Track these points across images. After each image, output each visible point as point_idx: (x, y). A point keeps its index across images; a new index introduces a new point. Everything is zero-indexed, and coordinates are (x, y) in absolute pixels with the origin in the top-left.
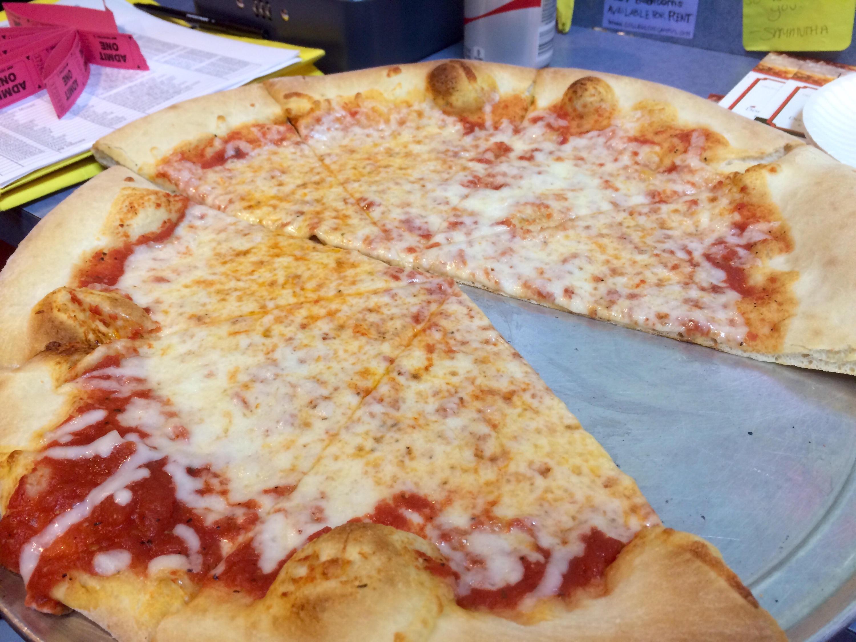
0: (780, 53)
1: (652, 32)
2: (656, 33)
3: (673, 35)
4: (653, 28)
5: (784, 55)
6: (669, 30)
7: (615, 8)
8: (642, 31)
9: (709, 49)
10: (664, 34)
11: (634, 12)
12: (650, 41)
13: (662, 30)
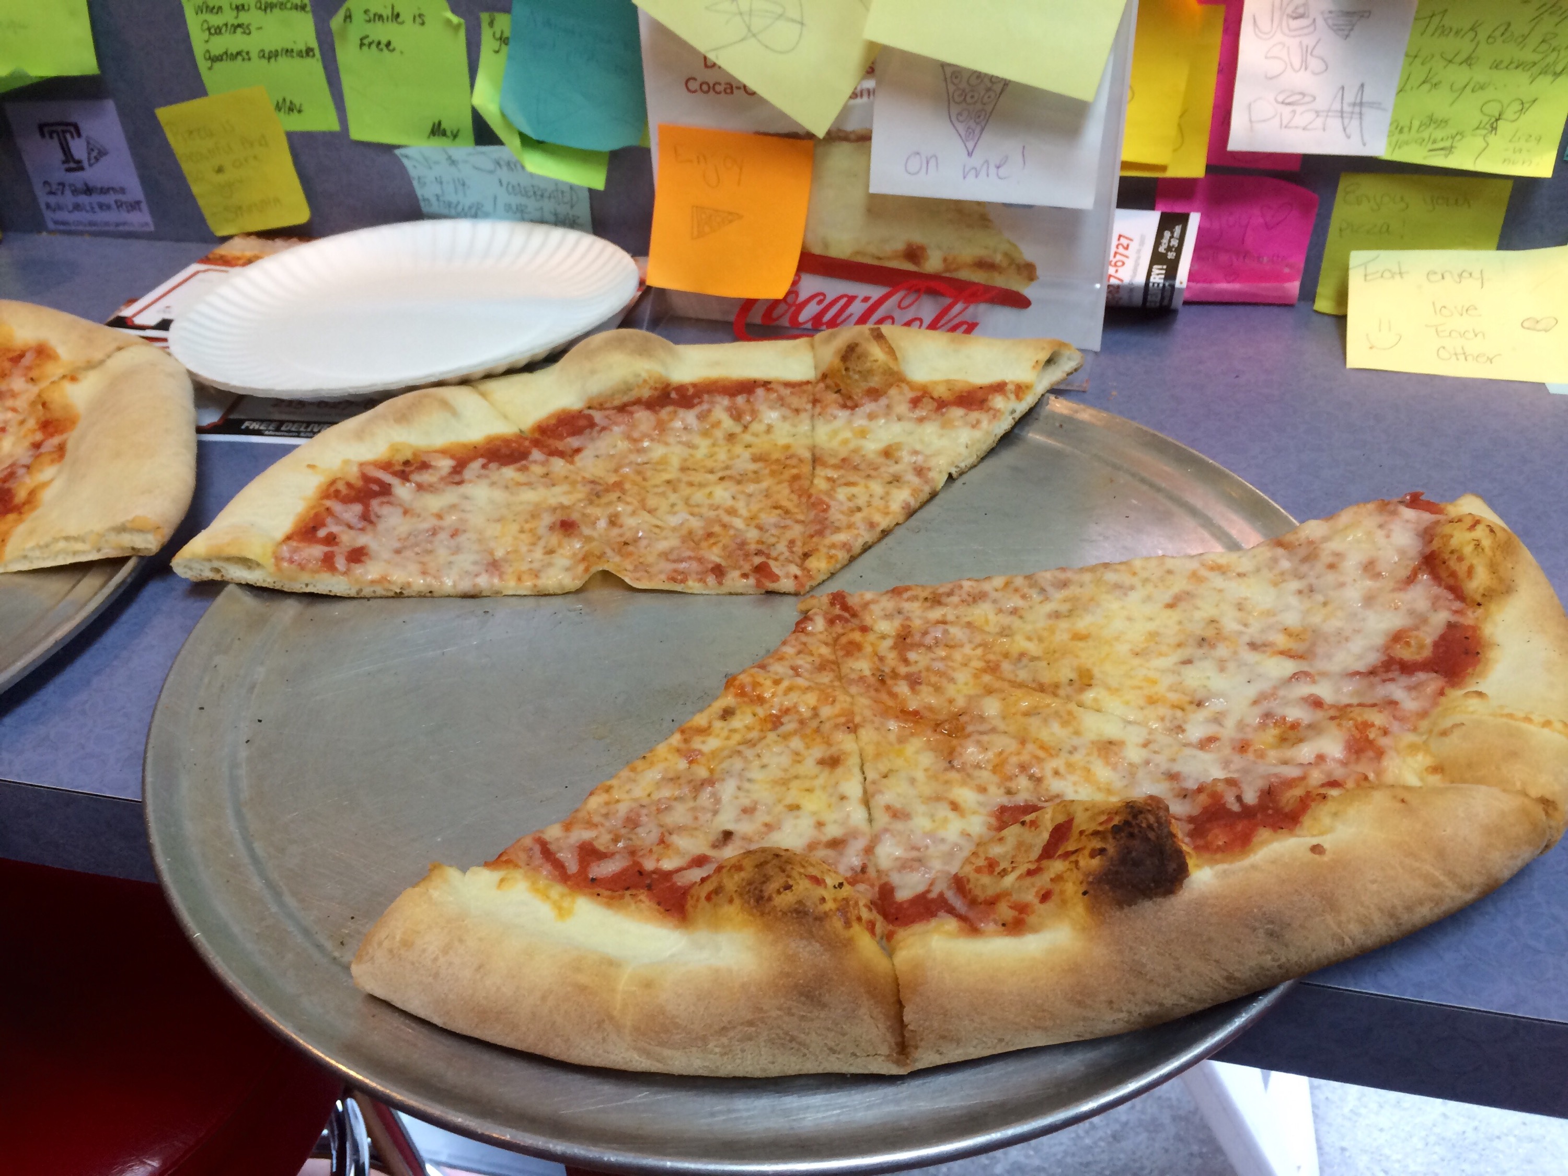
0: (249, 234)
1: (106, 228)
2: (112, 228)
3: (131, 229)
4: (107, 224)
5: (253, 237)
6: (124, 224)
7: (53, 205)
8: (94, 228)
9: (178, 240)
10: (121, 228)
11: (77, 207)
12: (107, 240)
13: (117, 225)
